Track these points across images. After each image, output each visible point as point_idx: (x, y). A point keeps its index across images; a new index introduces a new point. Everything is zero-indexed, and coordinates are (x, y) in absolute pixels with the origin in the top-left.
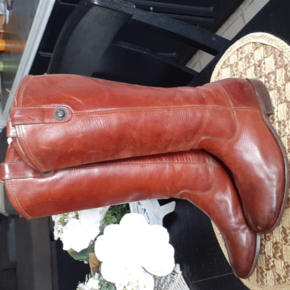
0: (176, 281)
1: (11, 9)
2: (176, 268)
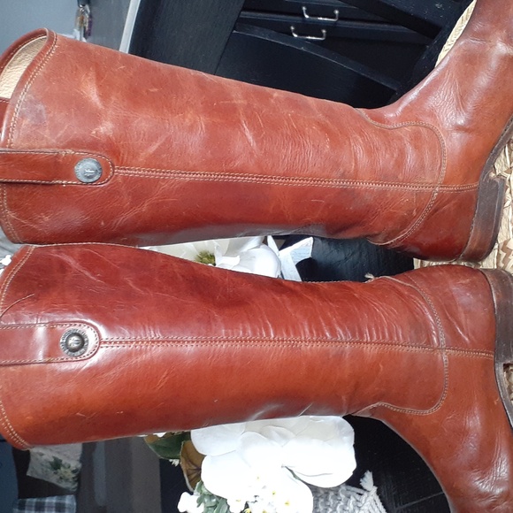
0: (365, 508)
1: (89, 35)
2: (365, 479)
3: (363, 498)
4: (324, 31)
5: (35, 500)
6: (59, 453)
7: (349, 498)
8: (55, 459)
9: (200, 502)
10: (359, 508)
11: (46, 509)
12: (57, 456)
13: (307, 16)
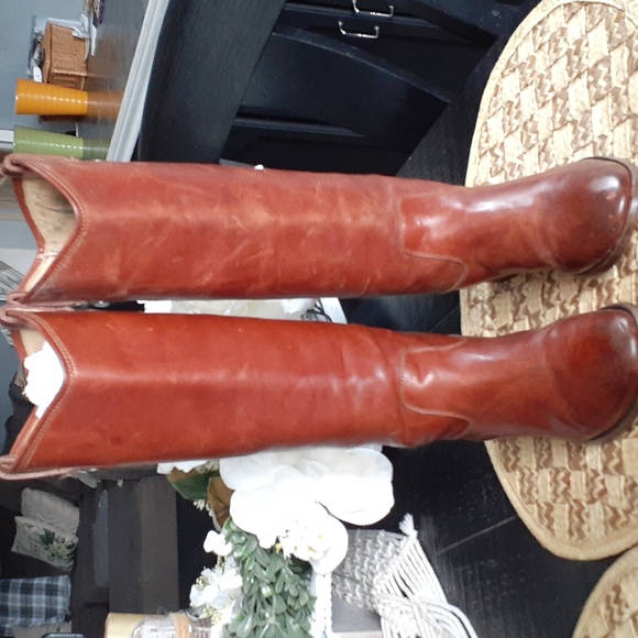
0: (404, 553)
1: (100, 23)
2: (405, 522)
3: (403, 542)
4: (377, 28)
5: (21, 581)
6: (51, 524)
7: (388, 544)
8: (47, 531)
9: (228, 539)
10: (398, 553)
11: (34, 591)
12: (48, 528)
13: (357, 11)
